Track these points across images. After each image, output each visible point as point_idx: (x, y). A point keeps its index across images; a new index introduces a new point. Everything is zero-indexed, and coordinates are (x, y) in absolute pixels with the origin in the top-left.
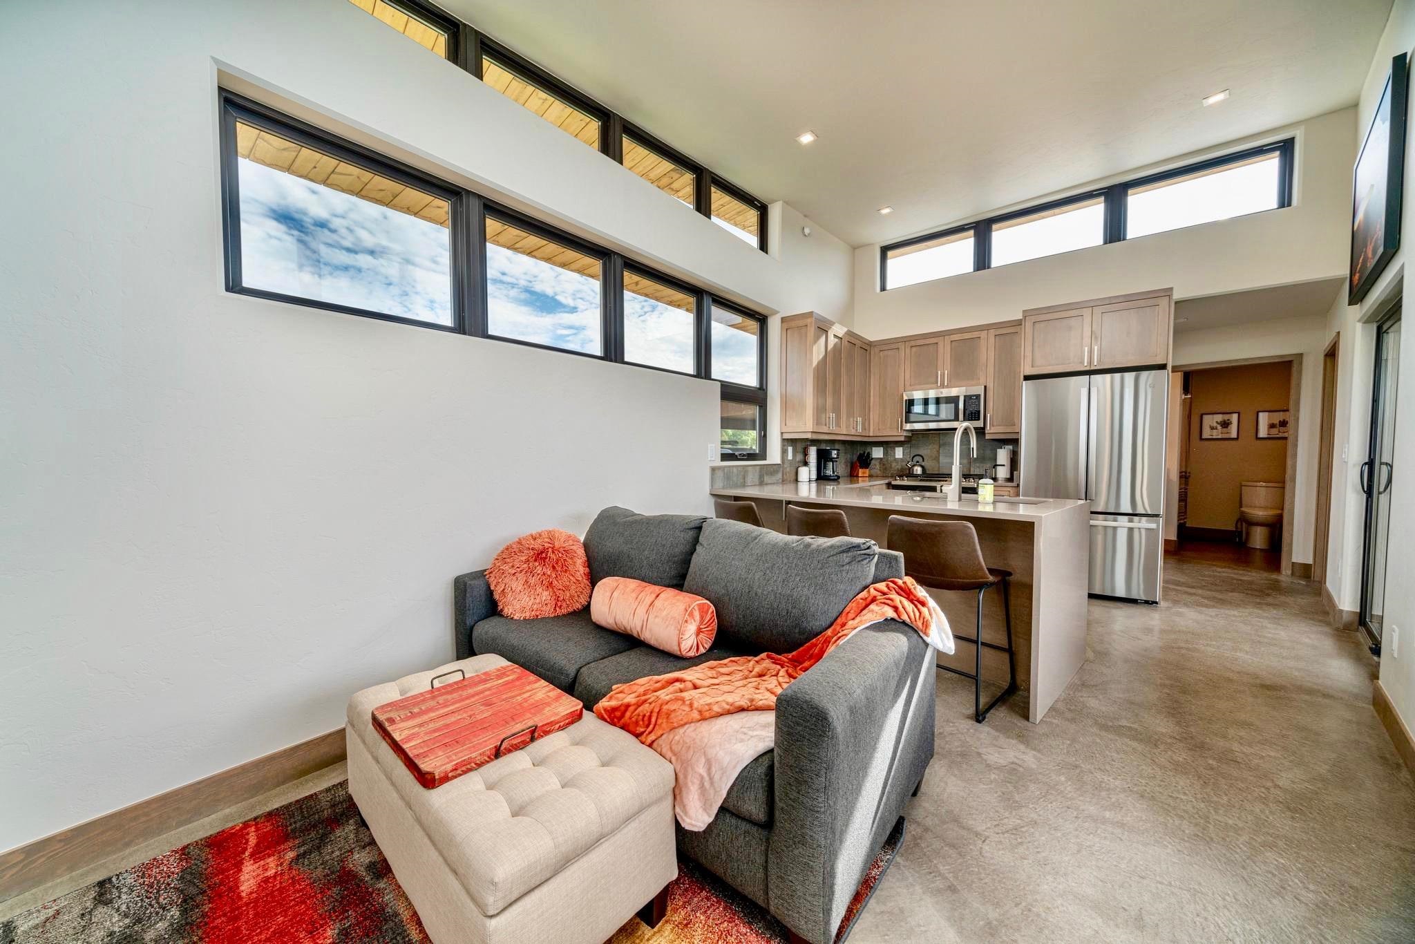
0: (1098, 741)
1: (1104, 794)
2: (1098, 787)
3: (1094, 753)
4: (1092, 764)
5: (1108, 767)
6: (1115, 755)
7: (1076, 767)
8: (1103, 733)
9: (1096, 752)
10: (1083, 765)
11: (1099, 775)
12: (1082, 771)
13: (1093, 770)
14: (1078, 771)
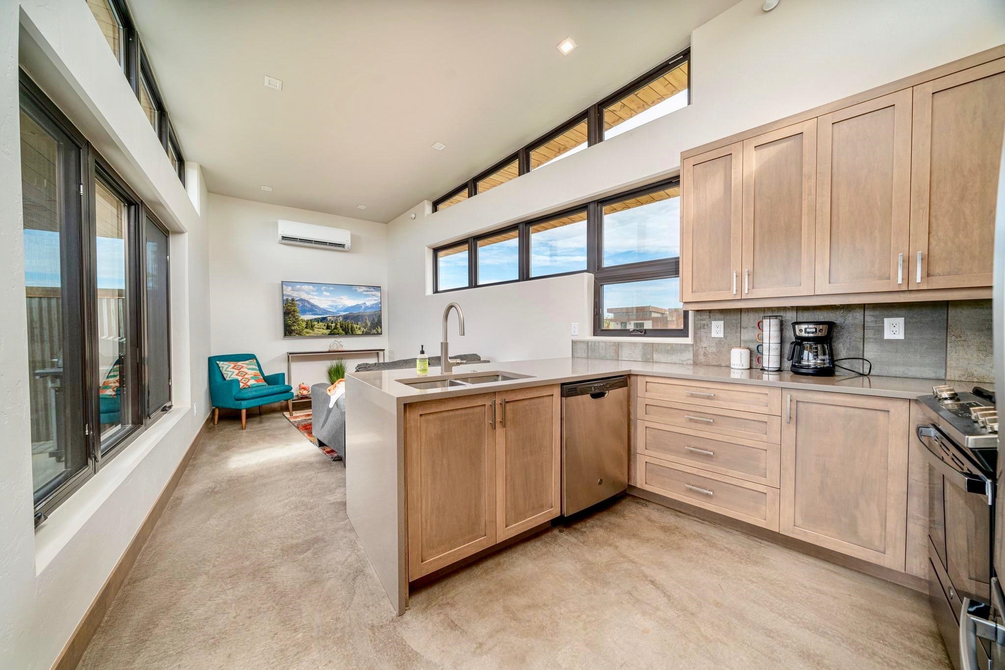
0: (313, 529)
1: (293, 507)
2: (296, 508)
3: (309, 520)
4: (306, 515)
5: (299, 518)
6: (299, 527)
7: (311, 509)
8: (314, 536)
9: (309, 522)
10: (309, 511)
11: (300, 512)
12: (307, 508)
13: (303, 512)
14: (309, 507)
